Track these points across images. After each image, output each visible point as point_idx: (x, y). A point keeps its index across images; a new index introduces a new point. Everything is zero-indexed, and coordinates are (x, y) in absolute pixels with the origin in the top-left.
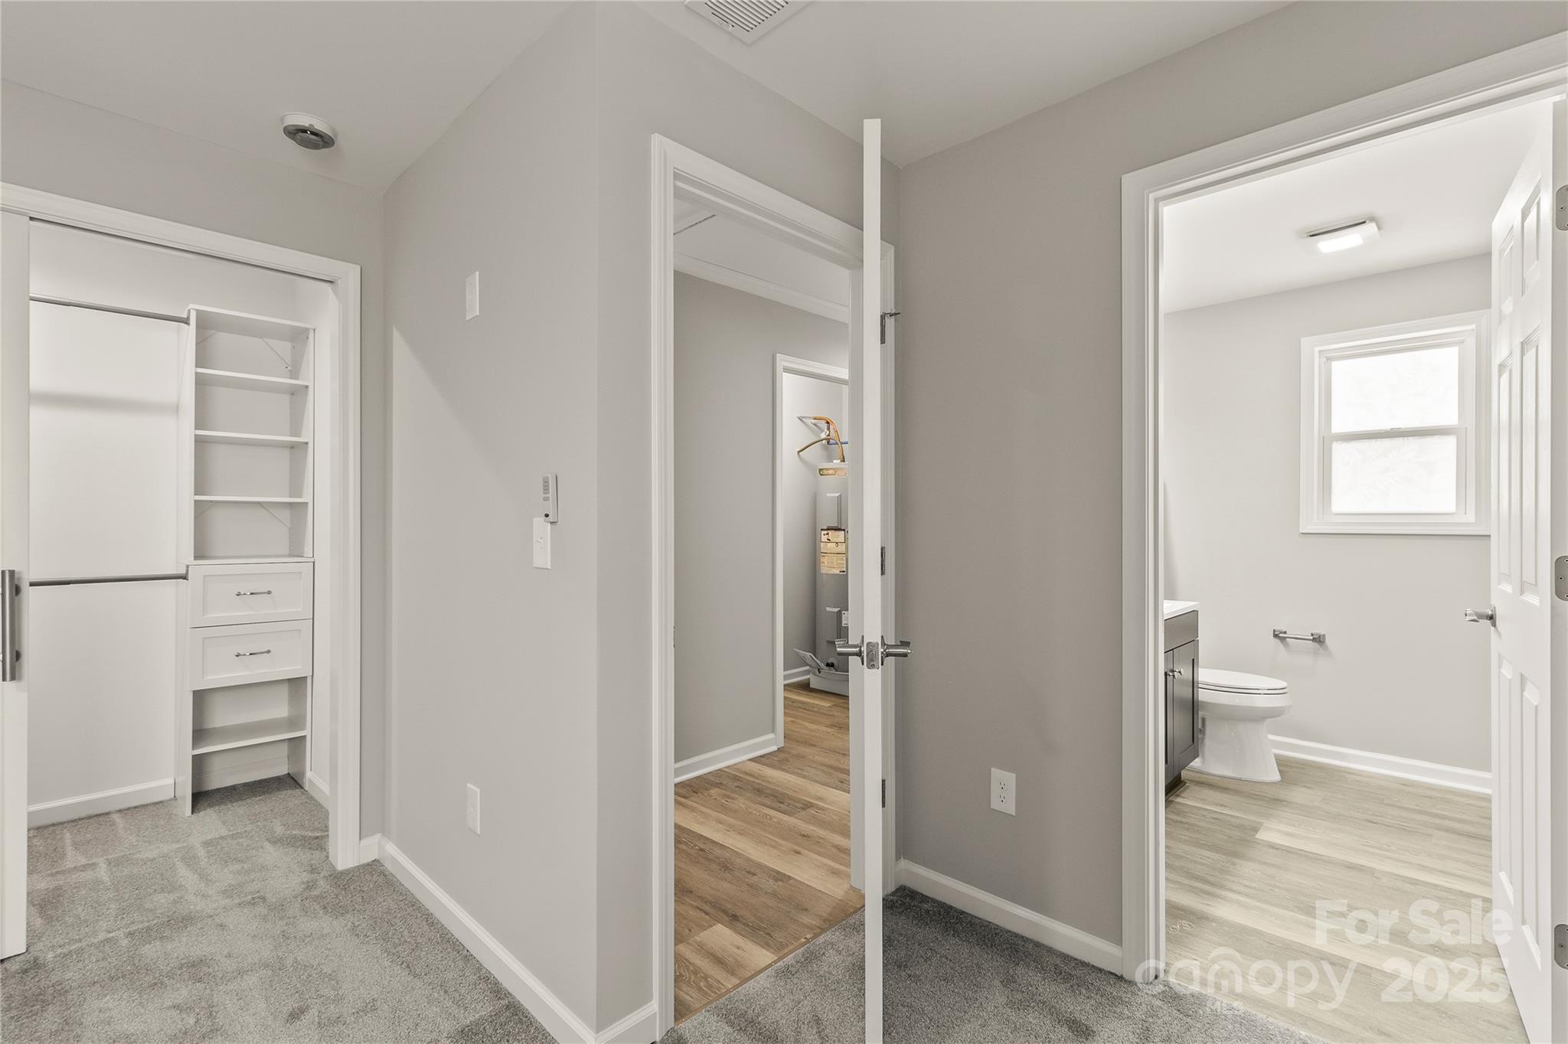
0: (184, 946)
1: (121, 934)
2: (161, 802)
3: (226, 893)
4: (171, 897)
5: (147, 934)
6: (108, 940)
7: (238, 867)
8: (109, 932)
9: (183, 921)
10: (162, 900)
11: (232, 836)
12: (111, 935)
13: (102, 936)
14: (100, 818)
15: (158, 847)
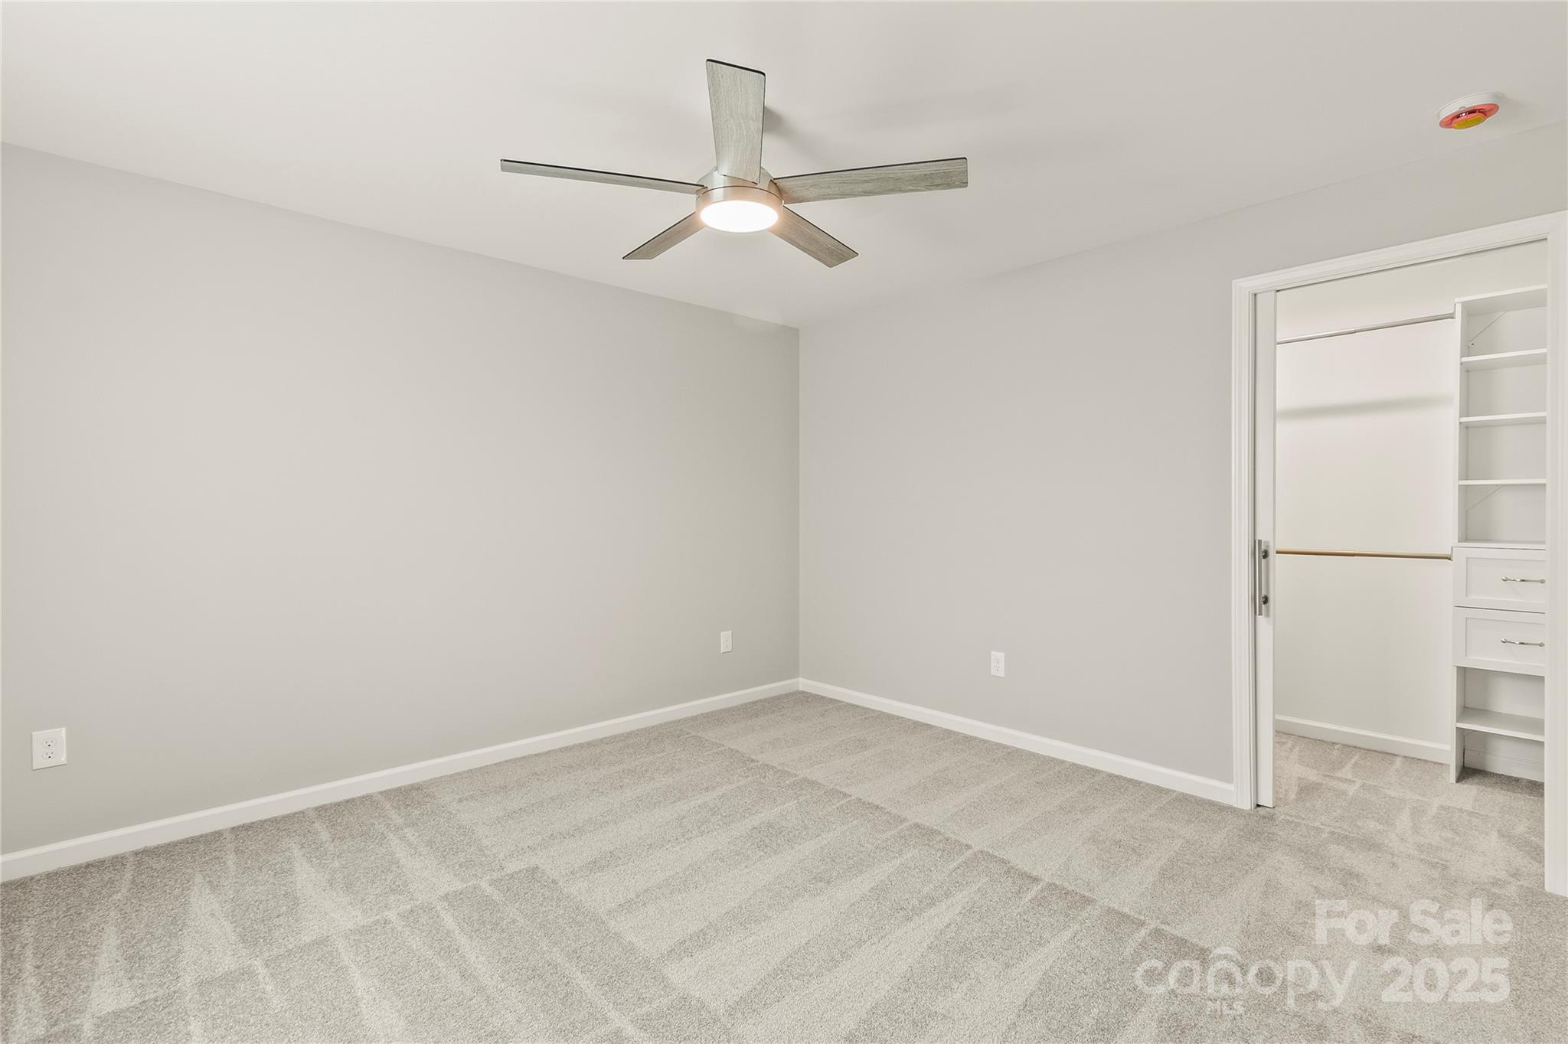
0: (1357, 861)
1: (1328, 830)
2: (1442, 764)
3: (1420, 847)
4: (1381, 827)
5: (1343, 839)
6: (1318, 828)
7: (1450, 835)
8: (1322, 824)
9: (1370, 845)
10: (1372, 825)
11: (1470, 813)
12: (1321, 827)
13: (1317, 824)
14: (1386, 755)
15: (1405, 792)
